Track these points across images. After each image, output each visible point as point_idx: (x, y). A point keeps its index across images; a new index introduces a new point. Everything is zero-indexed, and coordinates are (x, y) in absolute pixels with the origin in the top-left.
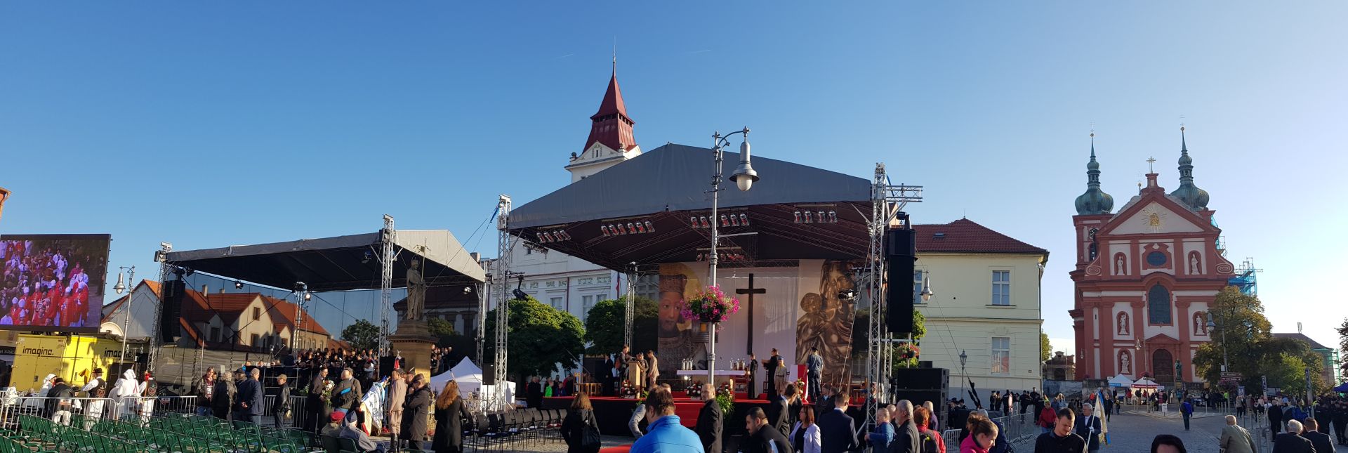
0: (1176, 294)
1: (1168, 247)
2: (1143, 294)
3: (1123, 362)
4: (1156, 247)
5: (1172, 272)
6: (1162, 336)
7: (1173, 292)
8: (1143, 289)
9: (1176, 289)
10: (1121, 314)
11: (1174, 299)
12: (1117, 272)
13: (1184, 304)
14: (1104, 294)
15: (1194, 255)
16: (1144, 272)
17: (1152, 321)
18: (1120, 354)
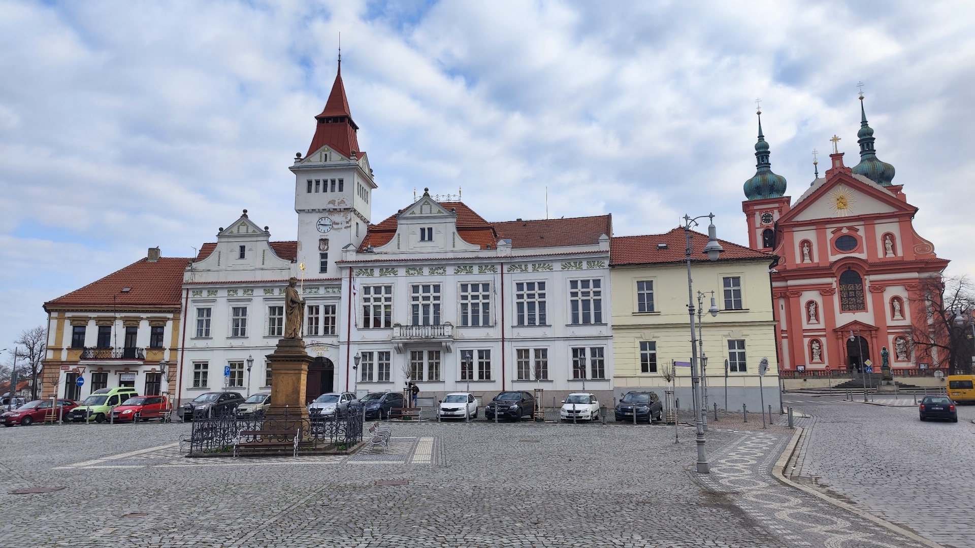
0: (868, 280)
1: (857, 230)
2: (833, 281)
3: (815, 351)
4: (845, 231)
5: (863, 256)
6: (856, 323)
7: (866, 277)
8: (832, 275)
9: (869, 273)
10: (810, 303)
11: (867, 284)
12: (803, 260)
13: (878, 289)
14: (790, 283)
15: (888, 237)
16: (833, 258)
17: (844, 308)
18: (812, 342)
